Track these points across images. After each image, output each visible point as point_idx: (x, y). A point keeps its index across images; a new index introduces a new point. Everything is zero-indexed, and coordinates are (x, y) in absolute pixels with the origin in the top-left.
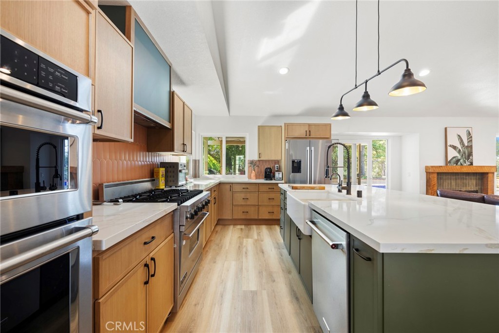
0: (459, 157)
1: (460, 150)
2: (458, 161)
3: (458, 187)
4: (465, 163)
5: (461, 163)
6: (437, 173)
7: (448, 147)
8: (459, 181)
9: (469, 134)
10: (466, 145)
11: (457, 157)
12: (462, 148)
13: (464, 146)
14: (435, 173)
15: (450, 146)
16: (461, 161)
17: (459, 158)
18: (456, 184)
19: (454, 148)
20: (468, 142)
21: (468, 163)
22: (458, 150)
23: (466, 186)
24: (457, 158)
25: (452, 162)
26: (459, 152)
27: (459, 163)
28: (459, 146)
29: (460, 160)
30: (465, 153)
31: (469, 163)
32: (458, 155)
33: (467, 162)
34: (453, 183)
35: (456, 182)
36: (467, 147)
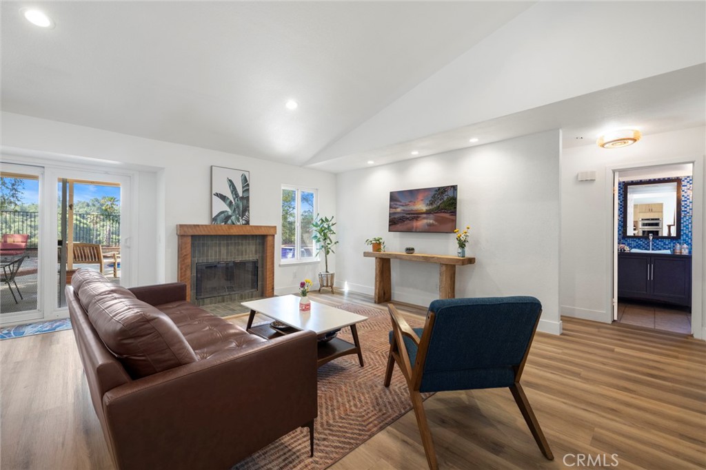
0: (230, 212)
1: (231, 202)
2: (228, 217)
3: (231, 256)
4: (239, 221)
5: (232, 222)
6: (192, 236)
7: (213, 196)
8: (232, 248)
9: (245, 180)
10: (241, 195)
11: (226, 211)
12: (234, 200)
13: (237, 197)
14: (188, 236)
15: (217, 195)
16: (233, 218)
17: (230, 214)
18: (227, 253)
19: (223, 198)
20: (243, 192)
21: (242, 222)
22: (228, 202)
23: (242, 254)
24: (226, 214)
25: (219, 219)
26: (230, 204)
27: (229, 222)
28: (231, 198)
29: (231, 216)
30: (238, 207)
31: (244, 222)
32: (228, 209)
33: (241, 220)
34: (224, 250)
35: (227, 249)
36: (242, 198)
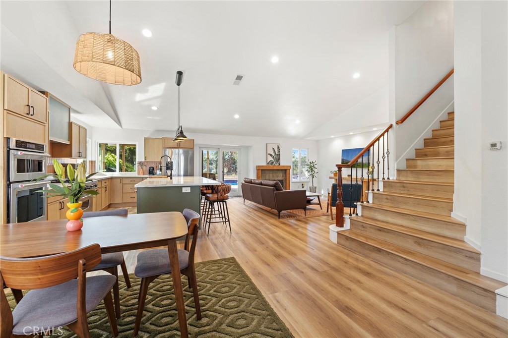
0: (273, 161)
4: (276, 164)
7: (268, 155)
8: (274, 174)
9: (278, 148)
10: (277, 154)
12: (275, 155)
14: (260, 170)
19: (271, 155)
20: (278, 152)
25: (270, 163)
26: (273, 157)
27: (273, 164)
28: (273, 155)
30: (276, 158)
31: (278, 164)
32: (272, 159)
36: (278, 155)
